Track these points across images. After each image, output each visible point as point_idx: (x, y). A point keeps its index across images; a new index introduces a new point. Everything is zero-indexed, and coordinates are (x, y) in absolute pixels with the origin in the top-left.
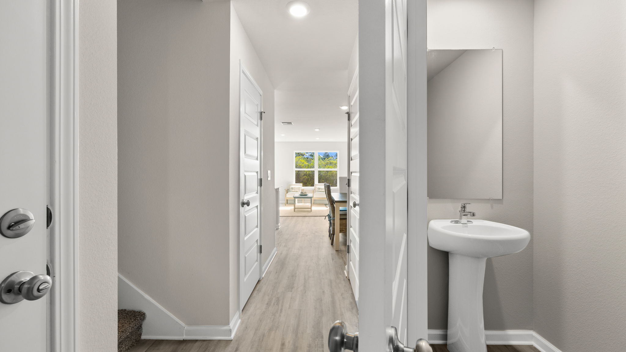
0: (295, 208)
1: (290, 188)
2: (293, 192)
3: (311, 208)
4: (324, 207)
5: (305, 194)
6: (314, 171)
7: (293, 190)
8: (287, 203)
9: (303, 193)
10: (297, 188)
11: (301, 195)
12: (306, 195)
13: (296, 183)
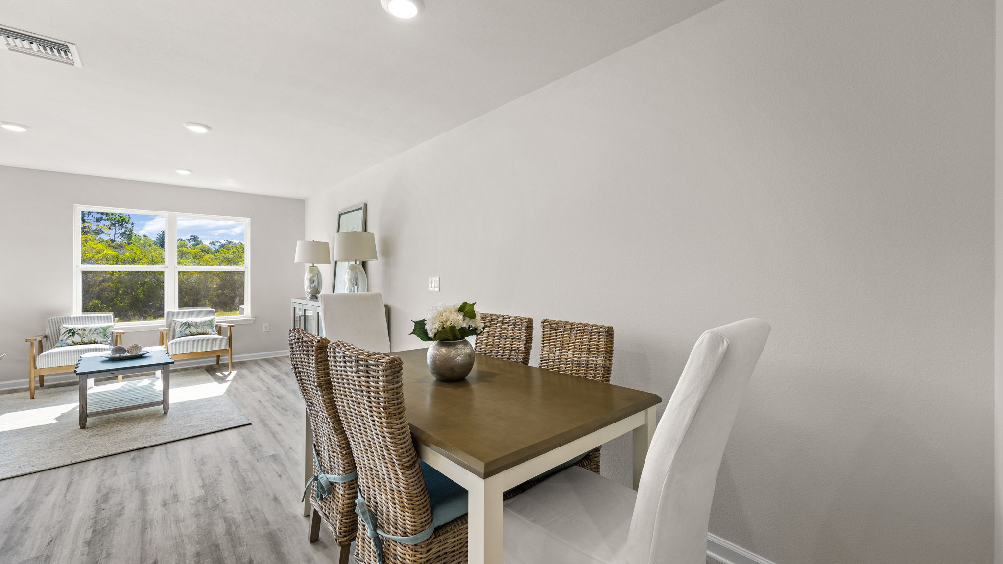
0: (83, 416)
1: (63, 331)
2: (76, 344)
3: (165, 402)
4: (208, 381)
5: (135, 353)
6: (162, 273)
7: (77, 339)
8: (42, 385)
9: (124, 350)
10: (96, 329)
11: (112, 360)
12: (140, 357)
13: (85, 309)
